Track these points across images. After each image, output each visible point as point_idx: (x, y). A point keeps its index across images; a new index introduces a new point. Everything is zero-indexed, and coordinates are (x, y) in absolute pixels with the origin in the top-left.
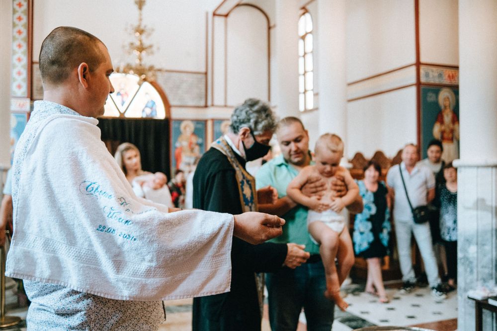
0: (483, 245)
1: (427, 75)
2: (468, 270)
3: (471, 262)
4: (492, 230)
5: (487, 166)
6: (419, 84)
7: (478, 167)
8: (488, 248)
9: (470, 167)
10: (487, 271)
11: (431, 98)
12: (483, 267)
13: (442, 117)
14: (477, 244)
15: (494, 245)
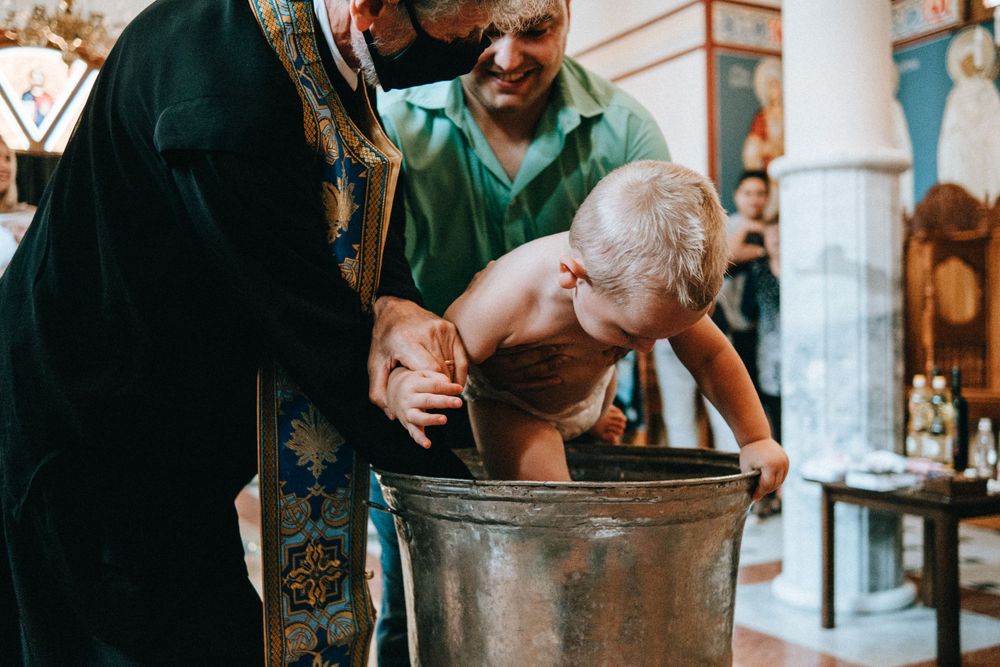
0: (839, 358)
1: (729, 26)
2: (807, 420)
3: (812, 403)
4: (859, 320)
5: (846, 167)
6: (710, 45)
7: (825, 169)
8: (849, 364)
9: (806, 170)
10: (848, 419)
11: (738, 78)
12: (839, 410)
13: (763, 124)
14: (826, 356)
15: (864, 358)
